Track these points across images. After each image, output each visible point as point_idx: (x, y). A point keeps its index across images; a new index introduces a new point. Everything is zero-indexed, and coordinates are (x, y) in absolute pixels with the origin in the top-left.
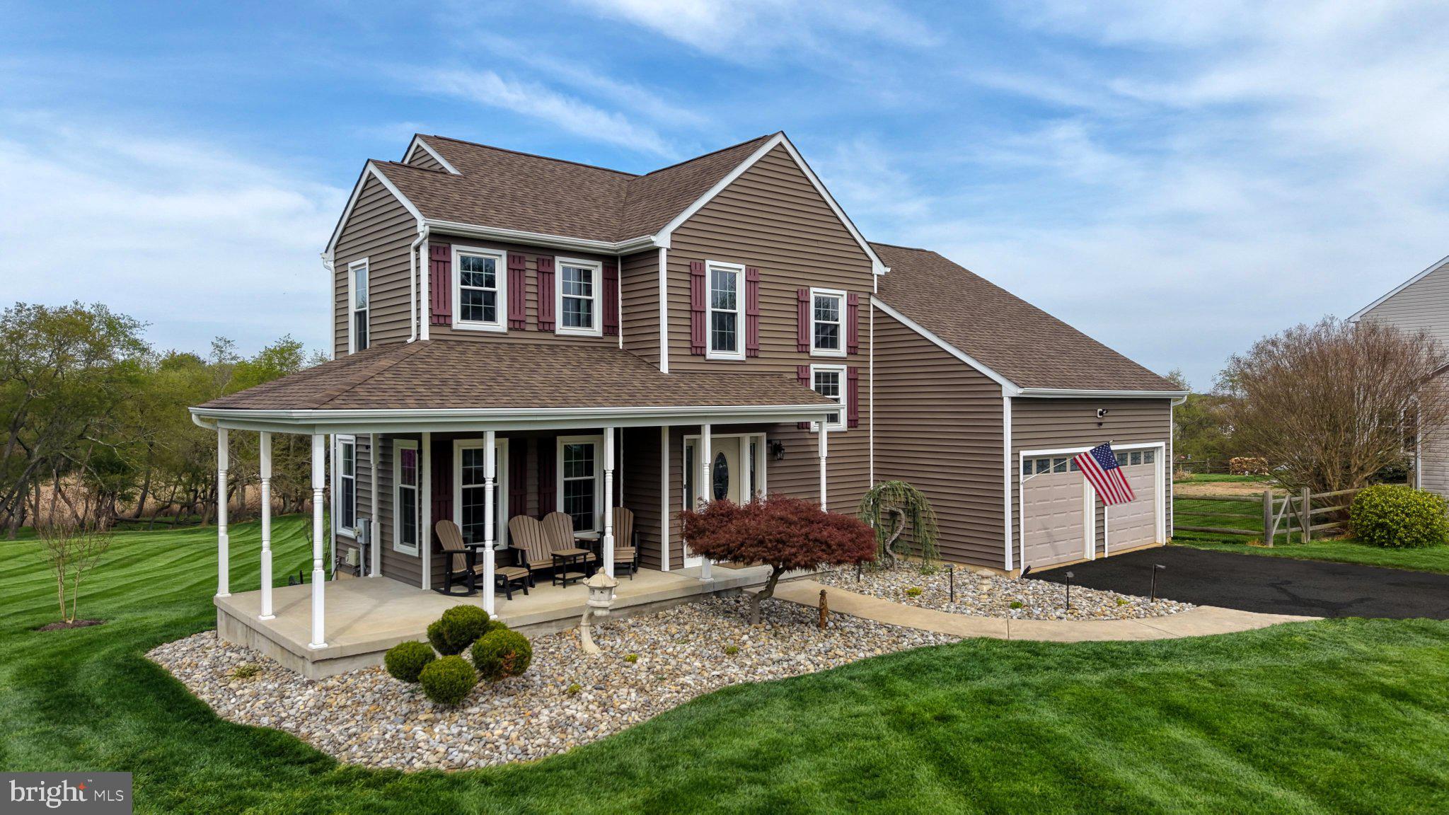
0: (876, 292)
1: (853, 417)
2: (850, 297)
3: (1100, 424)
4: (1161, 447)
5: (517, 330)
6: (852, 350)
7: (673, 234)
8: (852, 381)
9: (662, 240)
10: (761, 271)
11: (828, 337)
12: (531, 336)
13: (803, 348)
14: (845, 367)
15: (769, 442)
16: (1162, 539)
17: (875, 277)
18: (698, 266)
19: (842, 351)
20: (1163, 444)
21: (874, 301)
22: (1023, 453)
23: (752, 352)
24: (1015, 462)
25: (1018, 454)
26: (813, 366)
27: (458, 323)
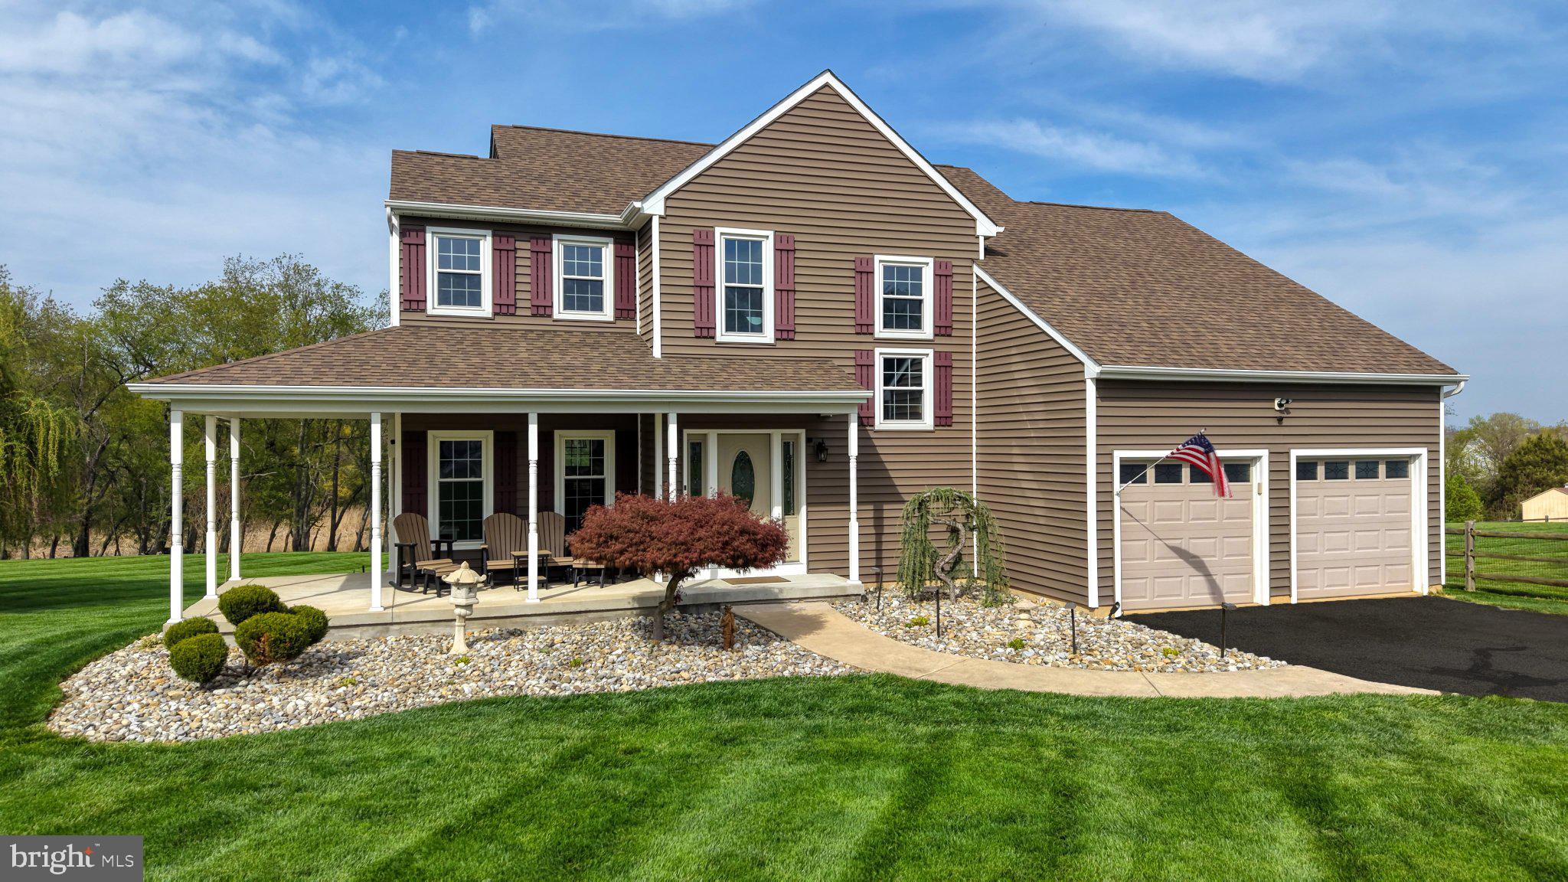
0: (982, 256)
1: (943, 413)
2: (938, 266)
3: (1280, 419)
4: (1419, 455)
5: (505, 315)
6: (943, 329)
7: (667, 198)
8: (943, 368)
9: (654, 206)
10: (798, 238)
11: (902, 313)
12: (522, 321)
13: (866, 328)
14: (930, 352)
15: (809, 440)
16: (1420, 585)
17: (981, 240)
18: (704, 236)
19: (927, 330)
20: (1423, 451)
21: (976, 270)
22: (1119, 455)
23: (784, 333)
24: (1104, 464)
25: (1111, 454)
26: (878, 351)
27: (433, 307)
